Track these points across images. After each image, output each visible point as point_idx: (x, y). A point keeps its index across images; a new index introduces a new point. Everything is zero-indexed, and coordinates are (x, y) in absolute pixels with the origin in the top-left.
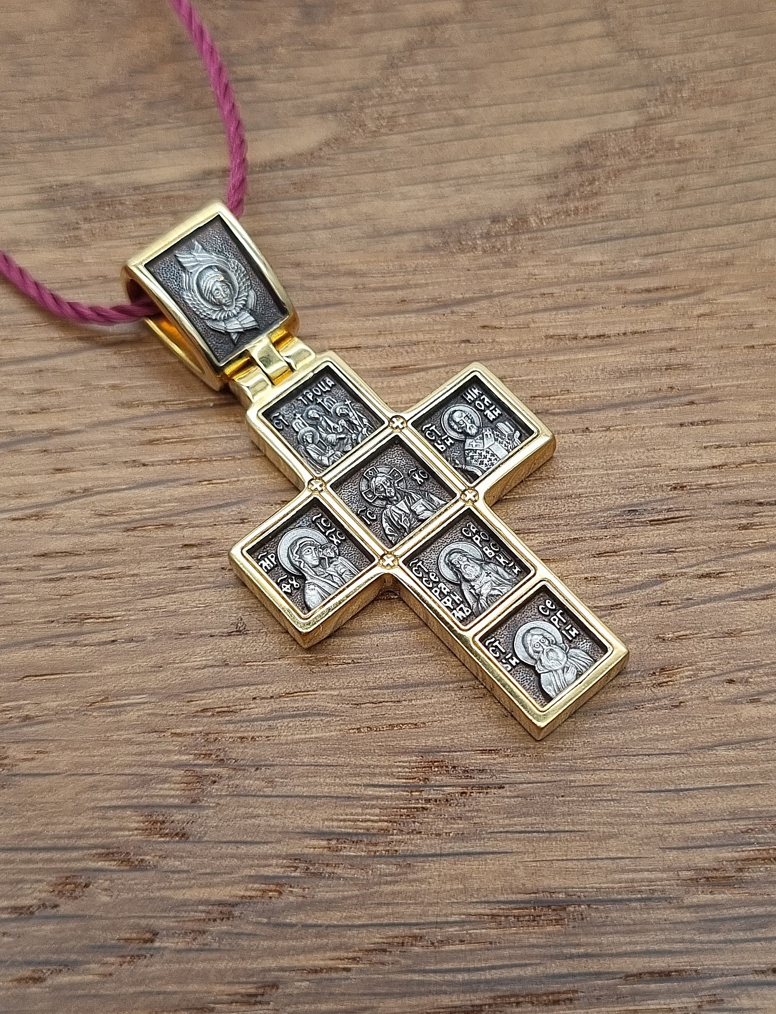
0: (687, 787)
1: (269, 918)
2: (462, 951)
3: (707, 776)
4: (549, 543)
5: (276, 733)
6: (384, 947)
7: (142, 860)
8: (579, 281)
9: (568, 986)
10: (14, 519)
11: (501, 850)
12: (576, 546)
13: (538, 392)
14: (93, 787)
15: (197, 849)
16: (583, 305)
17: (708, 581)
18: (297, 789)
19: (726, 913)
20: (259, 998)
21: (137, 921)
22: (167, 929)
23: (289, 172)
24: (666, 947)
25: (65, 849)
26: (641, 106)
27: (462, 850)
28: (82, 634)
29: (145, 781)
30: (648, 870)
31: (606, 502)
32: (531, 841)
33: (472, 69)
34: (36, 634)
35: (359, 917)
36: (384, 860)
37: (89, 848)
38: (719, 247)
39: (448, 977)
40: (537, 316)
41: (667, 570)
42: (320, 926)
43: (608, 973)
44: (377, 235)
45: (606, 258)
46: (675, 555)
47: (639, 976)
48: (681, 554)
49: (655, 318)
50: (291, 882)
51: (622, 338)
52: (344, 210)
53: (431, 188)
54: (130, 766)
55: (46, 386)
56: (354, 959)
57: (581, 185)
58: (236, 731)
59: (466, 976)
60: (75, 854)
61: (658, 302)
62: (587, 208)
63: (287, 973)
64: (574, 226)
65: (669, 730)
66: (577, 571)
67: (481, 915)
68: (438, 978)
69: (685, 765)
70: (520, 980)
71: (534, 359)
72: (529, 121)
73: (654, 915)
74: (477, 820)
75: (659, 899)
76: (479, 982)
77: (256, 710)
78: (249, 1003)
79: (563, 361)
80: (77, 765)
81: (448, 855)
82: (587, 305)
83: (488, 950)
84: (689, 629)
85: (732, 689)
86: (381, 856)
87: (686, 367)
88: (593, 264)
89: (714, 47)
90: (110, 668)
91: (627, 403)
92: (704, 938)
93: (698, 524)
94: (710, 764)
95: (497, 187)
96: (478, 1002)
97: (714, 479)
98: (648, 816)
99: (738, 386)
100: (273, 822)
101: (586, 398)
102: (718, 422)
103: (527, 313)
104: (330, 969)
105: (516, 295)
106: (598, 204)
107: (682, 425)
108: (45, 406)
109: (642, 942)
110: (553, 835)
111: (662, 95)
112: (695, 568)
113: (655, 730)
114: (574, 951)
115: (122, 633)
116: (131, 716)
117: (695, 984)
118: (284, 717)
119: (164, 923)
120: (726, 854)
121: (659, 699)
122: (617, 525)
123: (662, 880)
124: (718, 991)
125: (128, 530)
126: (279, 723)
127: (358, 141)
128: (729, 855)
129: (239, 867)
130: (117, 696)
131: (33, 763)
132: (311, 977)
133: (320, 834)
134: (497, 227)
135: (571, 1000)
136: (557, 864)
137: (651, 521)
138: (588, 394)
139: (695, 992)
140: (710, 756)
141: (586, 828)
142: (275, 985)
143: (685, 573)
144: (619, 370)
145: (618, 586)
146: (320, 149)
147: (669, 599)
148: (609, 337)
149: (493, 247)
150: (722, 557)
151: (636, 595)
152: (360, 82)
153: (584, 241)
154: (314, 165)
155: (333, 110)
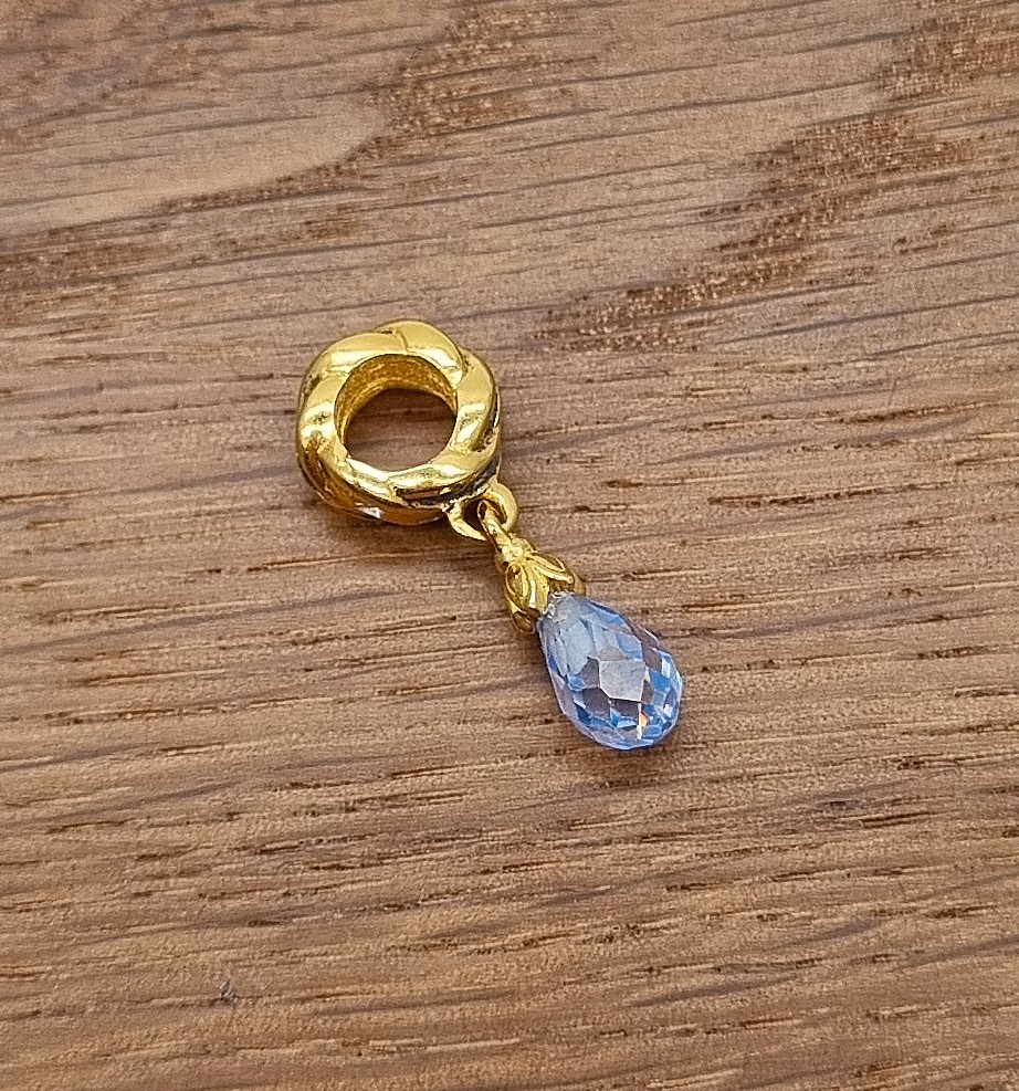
4: (703, 856)
8: (767, 402)
12: (748, 861)
13: (694, 599)
16: (773, 444)
17: (950, 921)
31: (794, 789)
40: (697, 465)
41: (887, 904)
45: (812, 358)
46: (901, 878)
48: (910, 878)
49: (886, 466)
51: (832, 503)
52: (390, 273)
53: (529, 232)
57: (777, 224)
61: (891, 441)
64: (763, 299)
66: (747, 906)
71: (690, 538)
72: (695, 105)
79: (736, 545)
82: (779, 445)
84: (918, 1002)
87: (933, 553)
88: (791, 370)
91: (835, 619)
93: (940, 828)
95: (639, 229)
97: (966, 746)
101: (770, 608)
102: (979, 650)
103: (679, 459)
105: (665, 426)
106: (803, 259)
107: (921, 656)
111: (918, 52)
112: (930, 901)
115: (48, 1001)
122: (812, 827)
125: (52, 831)
134: (639, 303)
137: (864, 821)
138: (773, 603)
143: (915, 909)
144: (825, 560)
145: (811, 931)
146: (351, 159)
147: (890, 951)
148: (811, 500)
149: (631, 339)
150: (974, 883)
151: (837, 945)
152: (418, 34)
153: (776, 329)
154: (343, 189)
155: (371, 87)
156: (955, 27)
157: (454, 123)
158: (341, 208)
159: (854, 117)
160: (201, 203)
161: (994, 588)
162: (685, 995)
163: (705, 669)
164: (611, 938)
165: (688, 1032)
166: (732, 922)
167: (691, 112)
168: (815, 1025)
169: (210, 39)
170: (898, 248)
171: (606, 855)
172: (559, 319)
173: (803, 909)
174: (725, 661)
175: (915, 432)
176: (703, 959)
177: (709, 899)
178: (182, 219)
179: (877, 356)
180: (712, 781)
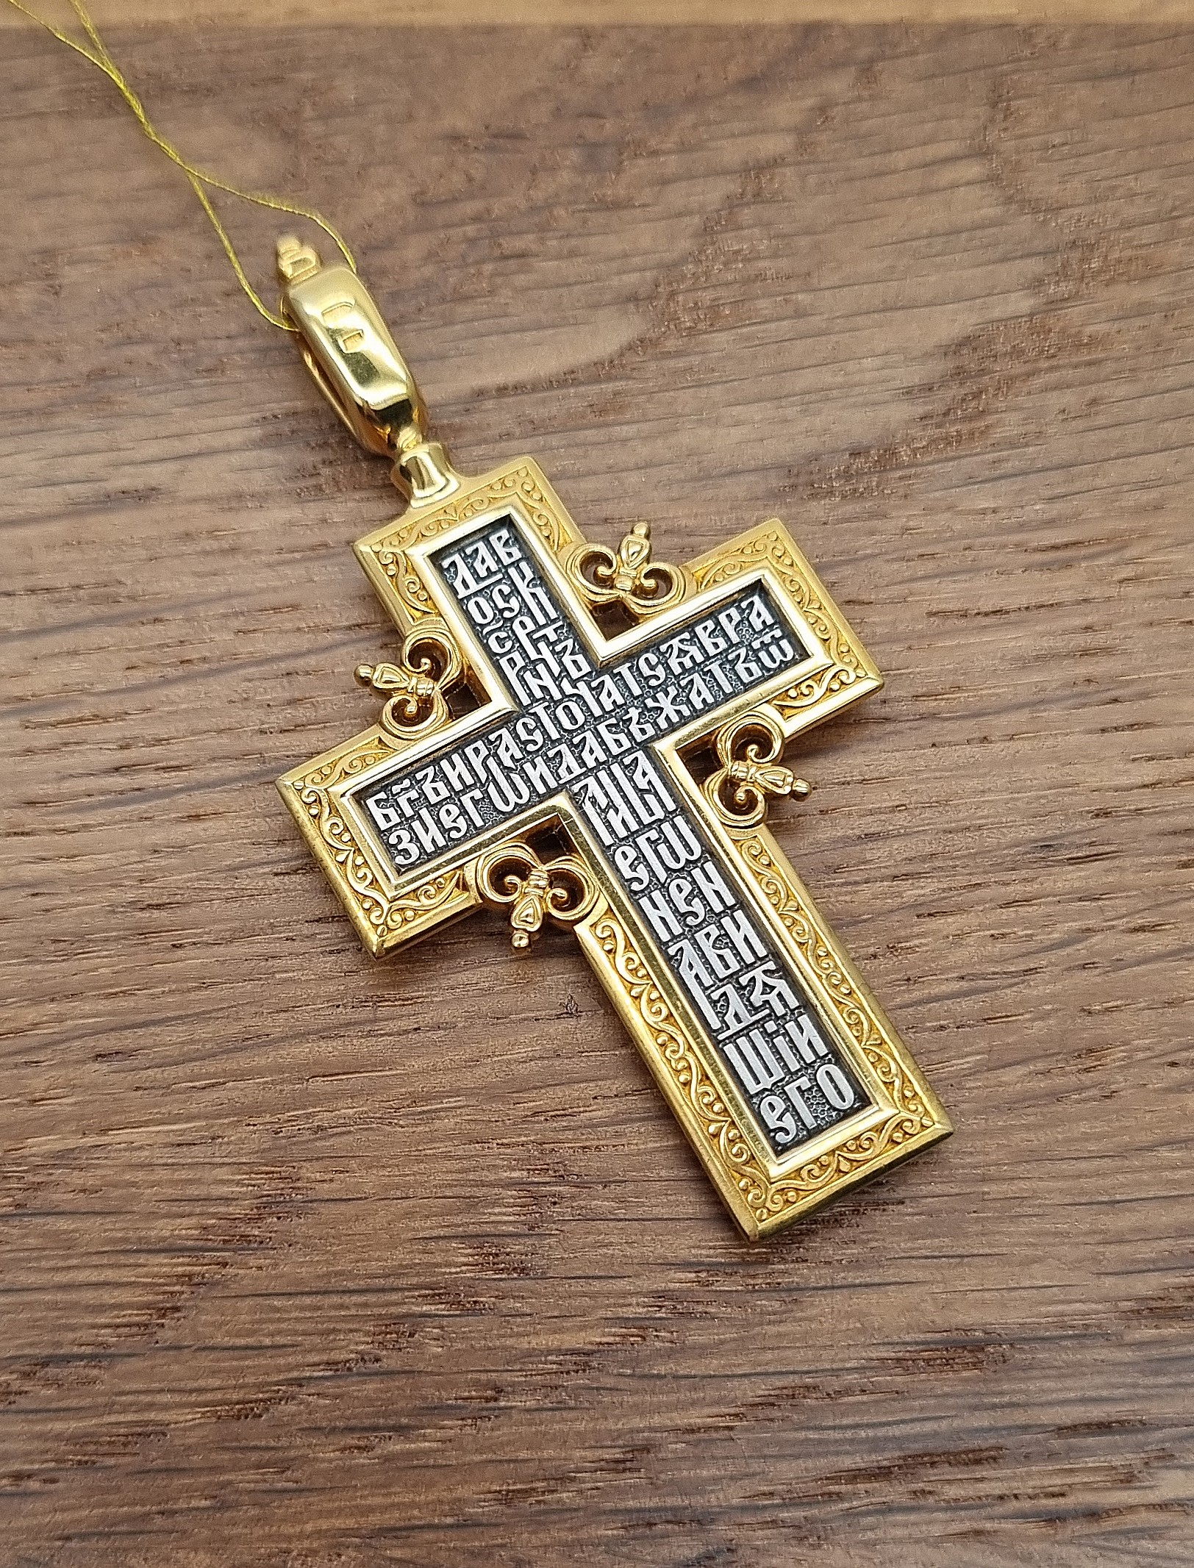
0: (1124, 1197)
1: (633, 1368)
2: (864, 1403)
3: (1147, 1184)
4: (944, 890)
5: (624, 1141)
6: (771, 1400)
7: (475, 1302)
8: (967, 537)
9: (992, 1442)
10: (276, 874)
11: (904, 1279)
12: (979, 893)
13: (921, 690)
14: (409, 1214)
15: (540, 1286)
16: (974, 570)
17: (1142, 936)
18: (656, 1210)
19: (1176, 1351)
20: (628, 1465)
21: (475, 1376)
22: (513, 1384)
23: (582, 389)
24: (1105, 1393)
25: (383, 1290)
26: (1036, 284)
27: (857, 1281)
28: (376, 1020)
29: (472, 1204)
30: (1080, 1301)
31: (1011, 836)
32: (939, 1268)
33: (815, 233)
34: (319, 1023)
35: (739, 1365)
36: (763, 1295)
37: (409, 1290)
38: (1144, 486)
39: (849, 1434)
40: (916, 586)
41: (1091, 923)
42: (695, 1377)
43: (1040, 1426)
44: (705, 477)
45: (1000, 503)
46: (1100, 903)
47: (1074, 1429)
48: (1107, 902)
49: (1066, 585)
50: (658, 1324)
51: (1024, 614)
52: (660, 442)
53: (768, 409)
54: (451, 1186)
55: (297, 695)
56: (736, 1415)
57: (963, 400)
58: (576, 1140)
59: (871, 1433)
60: (395, 1297)
61: (1067, 564)
62: (972, 434)
63: (659, 1435)
64: (959, 457)
65: (1100, 1127)
66: (981, 927)
67: (882, 1359)
68: (837, 1435)
69: (1119, 1171)
70: (935, 1434)
71: (915, 644)
72: (892, 309)
73: (1089, 1356)
74: (875, 1244)
75: (1094, 1336)
76: (887, 1439)
77: (600, 1113)
78: (617, 1471)
79: (951, 647)
80: (386, 1187)
81: (839, 1287)
82: (979, 570)
83: (894, 1400)
84: (1121, 998)
85: (1175, 1073)
86: (761, 1291)
87: (1107, 651)
88: (983, 512)
89: (1132, 195)
90: (417, 1064)
91: (1034, 704)
92: (1151, 1381)
93: (1127, 862)
94: (1152, 1168)
95: (854, 405)
96: (885, 1463)
97: (1145, 800)
98: (1077, 1235)
99: (1173, 677)
100: (629, 1251)
101: (981, 696)
102: (1148, 725)
103: (901, 583)
104: (708, 1428)
105: (888, 557)
106: (987, 427)
107: (1103, 731)
108: (299, 722)
109: (1074, 1387)
110: (966, 1260)
111: (1064, 266)
112: (1125, 920)
113: (1084, 1127)
114: (996, 1400)
115: (427, 1019)
116: (449, 1123)
117: (1140, 1436)
118: (633, 1121)
119: (507, 1377)
120: (1172, 1279)
121: (1087, 1088)
122: (1028, 865)
123: (1097, 1312)
124: (1168, 1445)
126: (627, 1128)
127: (671, 344)
128: (1177, 1280)
129: (594, 1308)
130: (428, 1098)
131: (334, 1185)
132: (688, 1437)
133: (686, 1265)
134: (859, 462)
135: (994, 1459)
136: (971, 1296)
137: (1068, 859)
138: (984, 692)
139: (1140, 1447)
140: (1150, 1158)
141: (1004, 1250)
142: (646, 1449)
143: (1113, 927)
144: (1022, 658)
145: (1032, 945)
146: (622, 355)
147: (1096, 960)
148: (1007, 612)
149: (855, 490)
150: (1158, 905)
151: (1053, 956)
152: (668, 257)
153: (970, 480)
154: (616, 379)
155: (634, 298)
156: (1091, 247)
157: (701, 326)
158: (616, 394)
159: (1018, 317)
160: (502, 391)
161: (1156, 677)
162: (937, 999)
163: (934, 745)
164: (875, 957)
165: (942, 1028)
166: (971, 940)
167: (888, 314)
168: (1042, 1019)
169: (502, 264)
170: (1060, 417)
171: (866, 891)
172: (797, 475)
173: (1026, 928)
174: (949, 738)
175: (1085, 558)
176: (950, 969)
177: (950, 924)
178: (490, 404)
179: (1052, 499)
180: (945, 832)
